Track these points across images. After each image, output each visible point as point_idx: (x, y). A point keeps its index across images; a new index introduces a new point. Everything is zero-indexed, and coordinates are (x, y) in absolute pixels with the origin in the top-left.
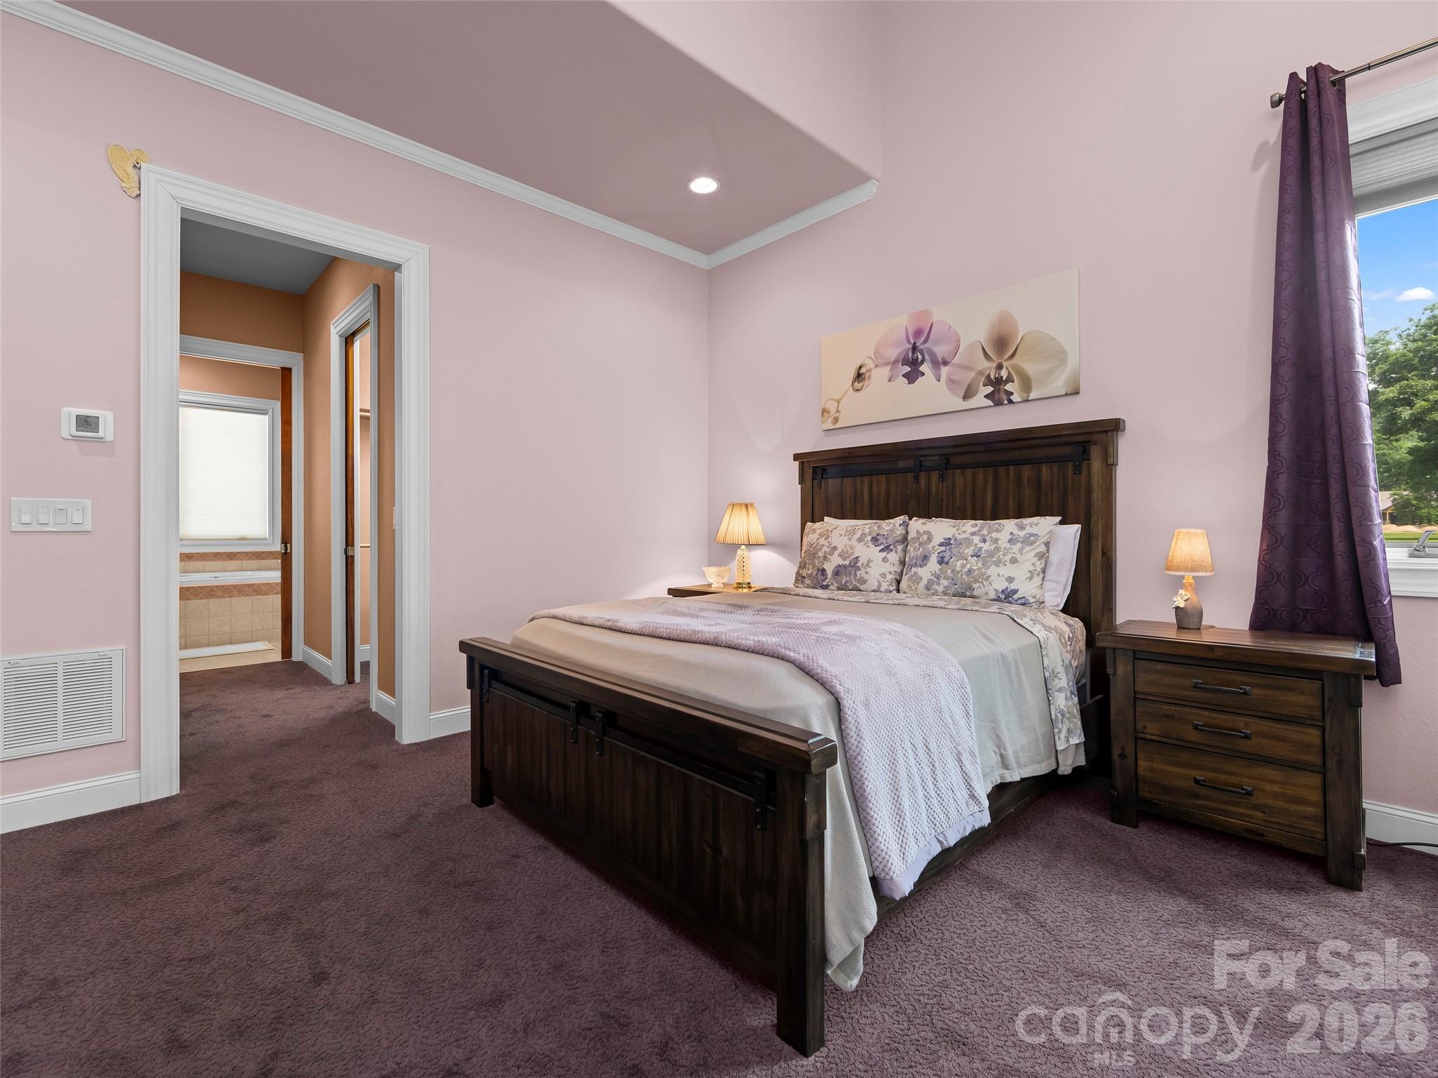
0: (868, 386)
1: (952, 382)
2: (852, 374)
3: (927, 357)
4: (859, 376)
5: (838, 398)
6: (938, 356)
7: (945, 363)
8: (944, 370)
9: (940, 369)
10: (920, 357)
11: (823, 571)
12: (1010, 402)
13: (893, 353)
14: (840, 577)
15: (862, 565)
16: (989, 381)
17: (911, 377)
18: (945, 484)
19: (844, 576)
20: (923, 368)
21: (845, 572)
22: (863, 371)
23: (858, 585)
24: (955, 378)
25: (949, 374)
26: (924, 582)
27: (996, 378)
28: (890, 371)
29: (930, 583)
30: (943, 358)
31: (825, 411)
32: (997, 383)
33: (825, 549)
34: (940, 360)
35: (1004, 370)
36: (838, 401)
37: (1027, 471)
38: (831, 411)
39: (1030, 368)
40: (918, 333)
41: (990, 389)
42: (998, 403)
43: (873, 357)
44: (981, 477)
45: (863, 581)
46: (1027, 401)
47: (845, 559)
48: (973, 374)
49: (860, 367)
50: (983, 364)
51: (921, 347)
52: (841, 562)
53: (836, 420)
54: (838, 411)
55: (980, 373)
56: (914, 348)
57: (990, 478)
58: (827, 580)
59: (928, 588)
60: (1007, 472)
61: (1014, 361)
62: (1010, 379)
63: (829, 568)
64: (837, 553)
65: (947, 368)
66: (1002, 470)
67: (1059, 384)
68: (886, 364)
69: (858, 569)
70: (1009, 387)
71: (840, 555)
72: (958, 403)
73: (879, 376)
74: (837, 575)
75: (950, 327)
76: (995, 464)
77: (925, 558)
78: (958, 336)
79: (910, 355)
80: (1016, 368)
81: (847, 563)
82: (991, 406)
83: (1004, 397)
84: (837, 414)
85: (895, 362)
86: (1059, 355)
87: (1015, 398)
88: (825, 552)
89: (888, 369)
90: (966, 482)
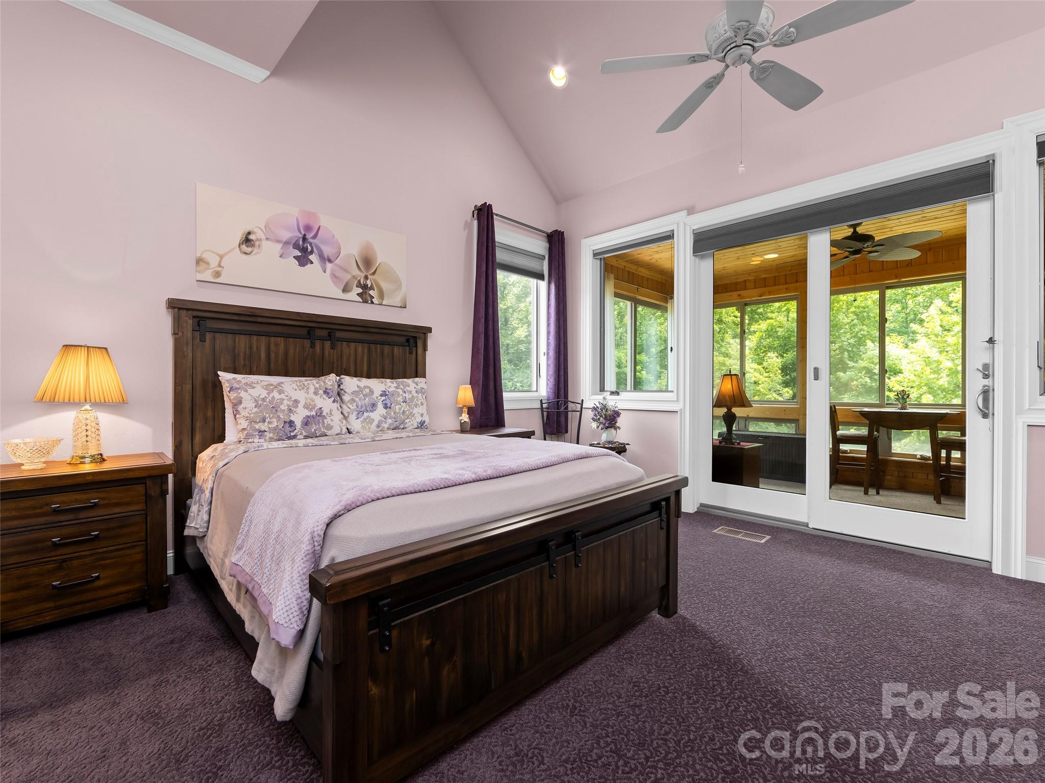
0: (257, 253)
1: (334, 276)
2: (239, 236)
3: (315, 250)
4: (247, 240)
5: (221, 253)
6: (325, 253)
7: (330, 261)
8: (329, 266)
9: (325, 263)
10: (309, 247)
11: (291, 423)
12: (372, 303)
13: (286, 235)
14: (310, 426)
15: (327, 414)
16: (359, 285)
17: (303, 260)
18: (335, 351)
19: (314, 425)
20: (312, 257)
21: (314, 421)
22: (252, 237)
23: (326, 431)
24: (337, 274)
25: (332, 270)
26: (376, 423)
27: (364, 284)
28: (282, 248)
29: (380, 423)
30: (328, 256)
31: (199, 261)
32: (365, 287)
33: (285, 402)
34: (326, 257)
35: (369, 280)
36: (221, 257)
37: (387, 349)
38: (211, 263)
39: (384, 285)
40: (308, 228)
41: (360, 291)
42: (365, 301)
43: (264, 230)
44: (360, 348)
45: (330, 427)
46: (381, 305)
47: (311, 410)
48: (349, 277)
49: (249, 233)
50: (356, 272)
51: (311, 240)
52: (307, 413)
53: (218, 274)
54: (220, 266)
55: (354, 277)
56: (304, 239)
57: (366, 351)
58: (296, 431)
59: (378, 426)
60: (376, 348)
61: (374, 277)
62: (372, 288)
63: (298, 419)
64: (301, 405)
65: (331, 265)
66: (373, 346)
67: (397, 301)
68: (278, 241)
69: (324, 417)
70: (371, 292)
71: (304, 407)
72: (339, 294)
73: (269, 250)
74: (306, 424)
75: (334, 236)
76: (370, 342)
77: (374, 405)
78: (340, 245)
79: (301, 243)
80: (375, 281)
81: (313, 413)
82: (360, 302)
83: (369, 298)
84: (219, 269)
85: (286, 243)
86: (397, 282)
87: (375, 300)
88: (288, 406)
89: (280, 246)
90: (350, 352)
